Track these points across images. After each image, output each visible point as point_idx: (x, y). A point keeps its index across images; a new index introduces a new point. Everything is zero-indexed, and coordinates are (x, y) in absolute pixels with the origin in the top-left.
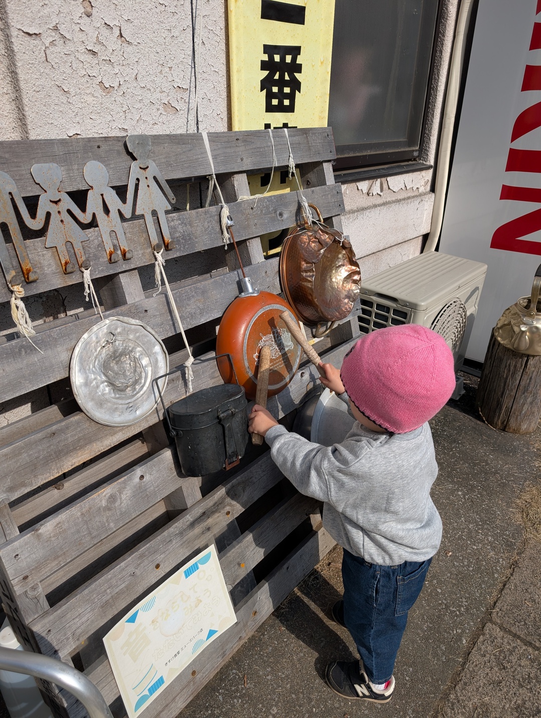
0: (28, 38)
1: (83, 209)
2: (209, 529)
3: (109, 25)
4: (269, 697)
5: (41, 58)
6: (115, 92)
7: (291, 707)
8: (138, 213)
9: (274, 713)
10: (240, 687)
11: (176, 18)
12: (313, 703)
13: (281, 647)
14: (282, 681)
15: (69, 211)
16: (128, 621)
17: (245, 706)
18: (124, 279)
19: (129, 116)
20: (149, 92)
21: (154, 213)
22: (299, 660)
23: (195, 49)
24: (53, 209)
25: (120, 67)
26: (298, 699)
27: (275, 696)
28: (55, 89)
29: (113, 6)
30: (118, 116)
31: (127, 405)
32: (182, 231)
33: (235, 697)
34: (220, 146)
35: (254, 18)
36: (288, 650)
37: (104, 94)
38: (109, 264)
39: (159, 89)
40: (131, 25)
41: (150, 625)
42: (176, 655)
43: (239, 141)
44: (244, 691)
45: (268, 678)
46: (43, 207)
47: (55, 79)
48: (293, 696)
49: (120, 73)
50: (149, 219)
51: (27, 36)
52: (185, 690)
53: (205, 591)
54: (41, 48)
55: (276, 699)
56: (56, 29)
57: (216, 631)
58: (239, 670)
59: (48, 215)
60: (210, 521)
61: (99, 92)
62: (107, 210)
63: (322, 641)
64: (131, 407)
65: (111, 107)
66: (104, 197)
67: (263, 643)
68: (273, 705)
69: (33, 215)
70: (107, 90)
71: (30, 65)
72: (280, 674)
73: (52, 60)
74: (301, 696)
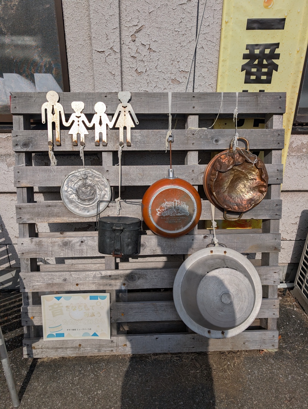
0: (99, 53)
1: (90, 121)
2: (110, 285)
3: (144, 44)
4: (104, 385)
5: (103, 61)
6: (144, 74)
7: (106, 397)
8: (116, 126)
9: (98, 393)
10: (99, 371)
11: (185, 37)
12: (115, 405)
13: (130, 373)
14: (115, 385)
15: (83, 122)
16: (56, 298)
17: (93, 380)
18: (104, 155)
19: (150, 85)
20: (163, 74)
21: (125, 128)
22: (131, 384)
23: (197, 51)
24: (76, 120)
25: (148, 63)
26: (112, 397)
27: (106, 387)
28: (108, 73)
29: (147, 36)
30: (144, 85)
31: (84, 208)
32: (140, 139)
33: (93, 373)
34: (179, 100)
35: (241, 30)
36: (132, 376)
37: (138, 75)
38: (95, 146)
39: (170, 72)
40: (157, 43)
41: (65, 307)
42: (73, 330)
43: (194, 98)
44: (98, 374)
45: (112, 378)
46: (72, 118)
47: (109, 69)
48: (112, 395)
49: (147, 65)
50: (121, 130)
51: (98, 52)
52: (73, 349)
53: (98, 312)
54: (104, 57)
55: (105, 389)
56: (111, 48)
57: (98, 336)
58: (106, 365)
59: (73, 122)
60: (113, 282)
61: (135, 74)
62: (101, 123)
63: (149, 387)
64: (86, 209)
65: (141, 81)
66: (101, 117)
67: (126, 365)
68: (101, 389)
69: (67, 121)
70: (140, 73)
71: (99, 64)
72: (117, 382)
73: (109, 61)
74: (115, 398)
